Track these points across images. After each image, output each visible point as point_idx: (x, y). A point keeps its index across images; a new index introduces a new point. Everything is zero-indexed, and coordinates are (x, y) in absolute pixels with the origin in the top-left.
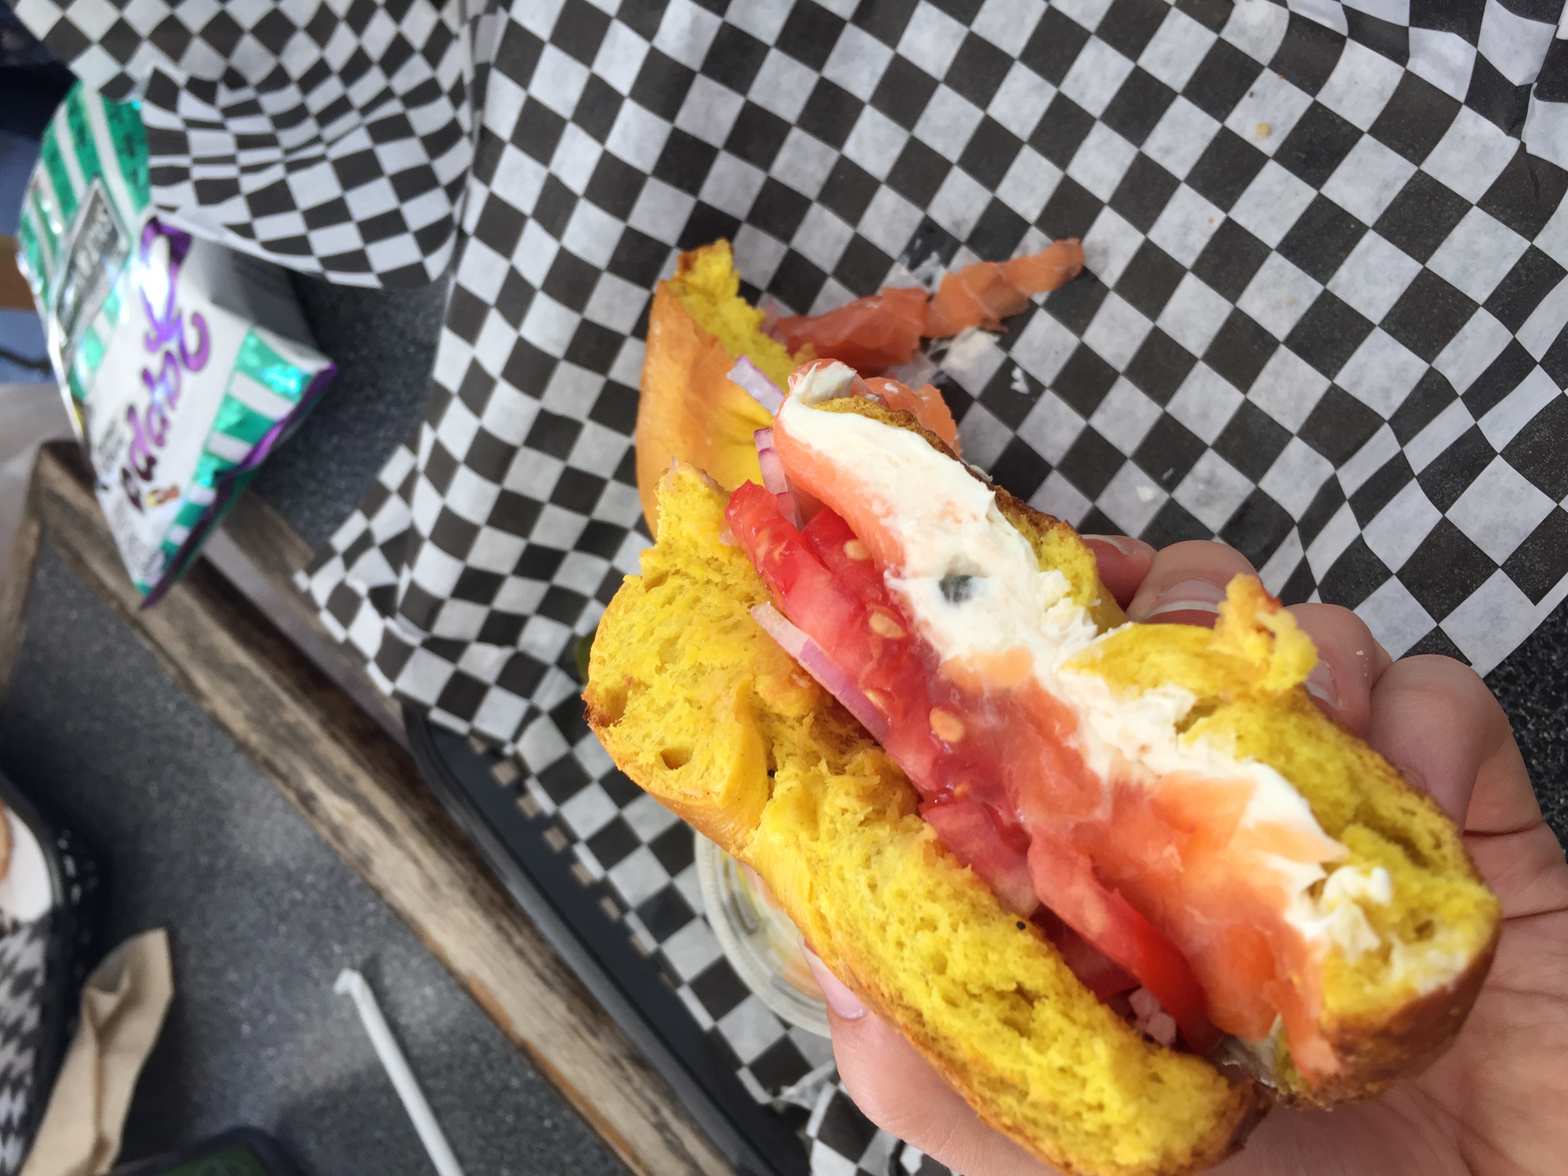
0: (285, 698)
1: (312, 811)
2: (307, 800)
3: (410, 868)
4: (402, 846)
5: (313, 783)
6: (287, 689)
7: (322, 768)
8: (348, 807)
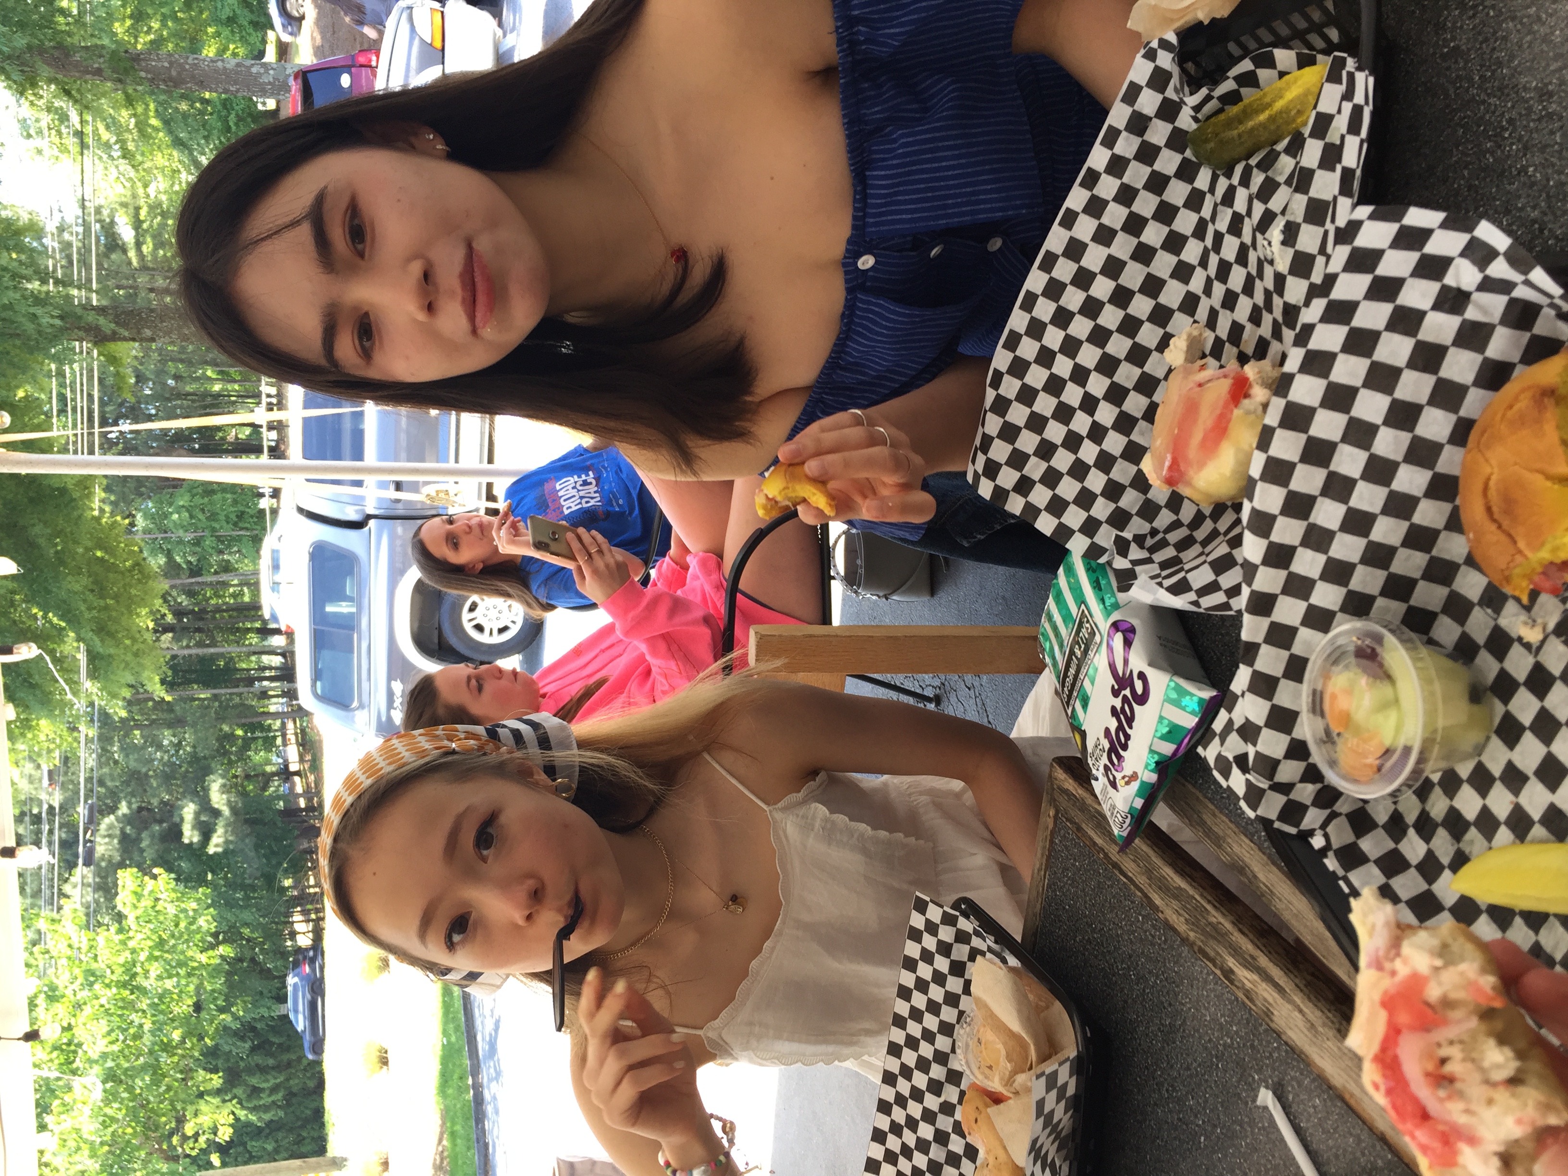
0: (1209, 907)
1: (1232, 982)
2: (1228, 973)
3: (1296, 1014)
4: (1290, 1001)
5: (1231, 963)
6: (1209, 902)
7: (1236, 952)
8: (1255, 977)
